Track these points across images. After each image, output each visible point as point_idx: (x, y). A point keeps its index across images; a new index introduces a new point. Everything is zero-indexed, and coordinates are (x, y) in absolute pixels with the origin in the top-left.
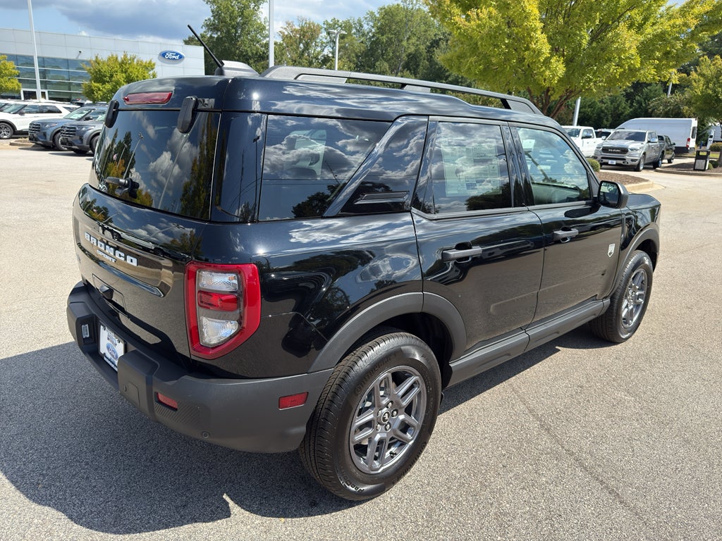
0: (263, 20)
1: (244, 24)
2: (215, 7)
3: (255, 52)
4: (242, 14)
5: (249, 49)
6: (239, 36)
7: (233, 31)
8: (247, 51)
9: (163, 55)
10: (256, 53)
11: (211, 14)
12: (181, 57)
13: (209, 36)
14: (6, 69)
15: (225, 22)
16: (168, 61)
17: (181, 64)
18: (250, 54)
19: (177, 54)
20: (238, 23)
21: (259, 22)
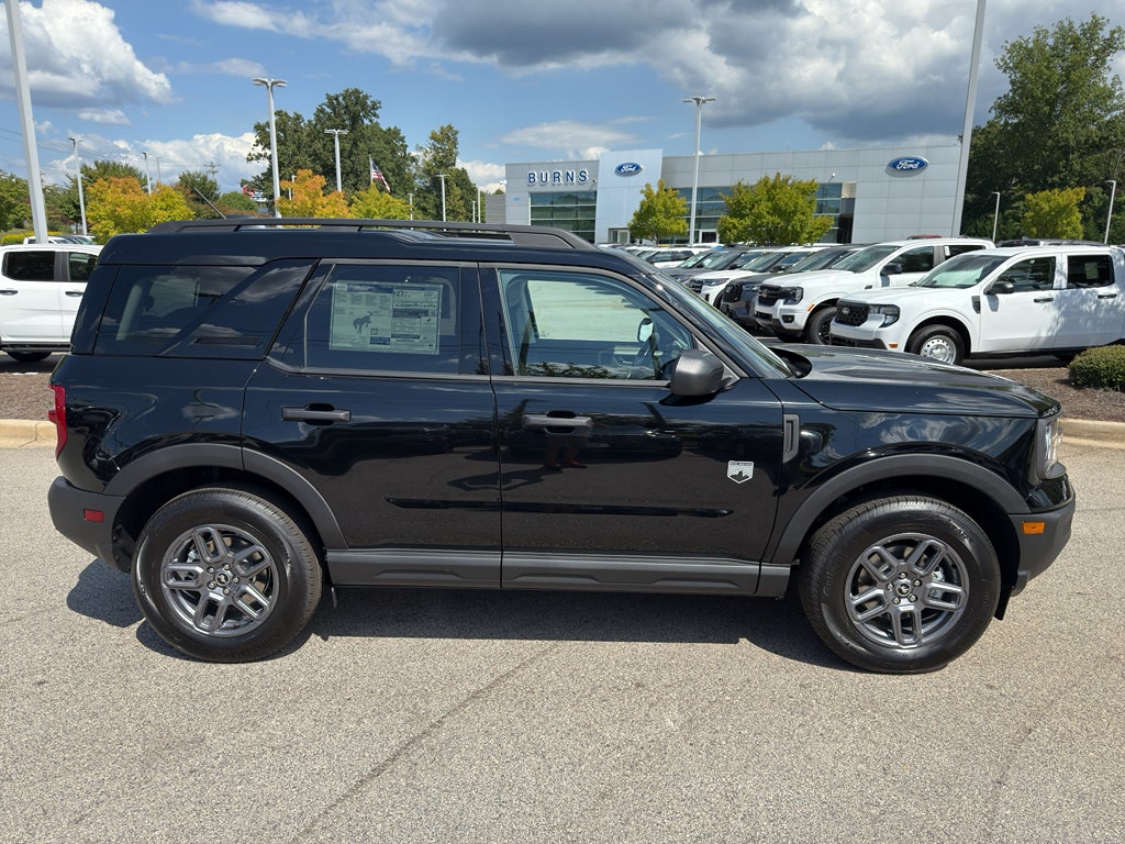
0: (1109, 82)
1: (1068, 94)
2: (1018, 75)
3: (1083, 139)
4: (1068, 78)
5: (1072, 136)
6: (1057, 117)
7: (1046, 109)
8: (1067, 139)
9: (894, 165)
10: (1086, 141)
11: (1010, 87)
12: (922, 165)
13: (1002, 123)
14: (674, 208)
15: (1033, 97)
16: (903, 173)
17: (921, 175)
18: (1073, 143)
19: (916, 161)
20: (1057, 95)
21: (1102, 85)
